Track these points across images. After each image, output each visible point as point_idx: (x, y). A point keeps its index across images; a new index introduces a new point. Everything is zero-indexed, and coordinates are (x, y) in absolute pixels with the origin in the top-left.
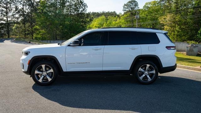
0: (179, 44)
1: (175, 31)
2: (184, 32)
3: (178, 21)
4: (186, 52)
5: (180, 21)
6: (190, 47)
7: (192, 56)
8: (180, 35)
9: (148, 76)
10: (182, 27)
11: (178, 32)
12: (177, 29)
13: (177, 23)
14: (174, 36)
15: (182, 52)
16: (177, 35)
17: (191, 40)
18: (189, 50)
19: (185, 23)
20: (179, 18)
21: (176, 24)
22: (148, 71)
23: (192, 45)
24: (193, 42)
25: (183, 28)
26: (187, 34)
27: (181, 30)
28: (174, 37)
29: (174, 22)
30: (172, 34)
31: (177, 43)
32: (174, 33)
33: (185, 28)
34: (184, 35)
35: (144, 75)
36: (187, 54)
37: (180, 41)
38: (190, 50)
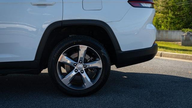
0: (173, 33)
1: (168, 18)
2: (179, 19)
3: (172, 6)
4: (181, 42)
5: (173, 6)
6: (185, 35)
7: (188, 46)
8: (174, 22)
9: (84, 75)
10: (176, 13)
11: (172, 18)
12: (170, 15)
13: (170, 8)
14: (167, 24)
15: (176, 43)
16: (171, 23)
17: (187, 28)
18: (184, 39)
19: (180, 9)
20: (173, 2)
21: (169, 10)
22: (86, 61)
23: (188, 33)
24: (189, 30)
25: (178, 15)
26: (182, 21)
27: (174, 17)
28: (167, 26)
29: (167, 8)
30: (165, 22)
31: (170, 32)
32: (167, 20)
33: (179, 14)
34: (178, 23)
35: (74, 73)
36: (183, 44)
37: (174, 29)
38: (186, 39)
